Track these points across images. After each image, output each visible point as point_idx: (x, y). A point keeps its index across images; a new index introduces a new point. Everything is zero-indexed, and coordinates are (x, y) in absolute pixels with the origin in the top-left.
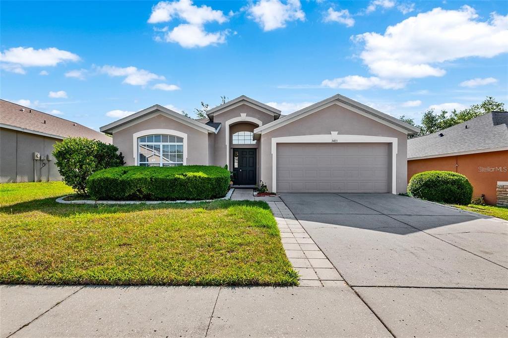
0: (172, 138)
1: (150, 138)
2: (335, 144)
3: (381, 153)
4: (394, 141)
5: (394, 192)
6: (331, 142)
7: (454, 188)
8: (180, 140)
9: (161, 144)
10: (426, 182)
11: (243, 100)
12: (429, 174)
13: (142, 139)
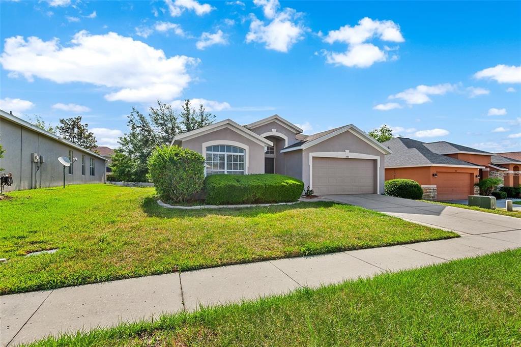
0: (235, 149)
1: (216, 148)
2: (347, 159)
3: (371, 165)
4: (378, 158)
5: (378, 193)
6: (345, 157)
7: (416, 190)
8: (242, 150)
9: (226, 154)
10: (399, 186)
11: (276, 119)
12: (400, 181)
13: (209, 149)
